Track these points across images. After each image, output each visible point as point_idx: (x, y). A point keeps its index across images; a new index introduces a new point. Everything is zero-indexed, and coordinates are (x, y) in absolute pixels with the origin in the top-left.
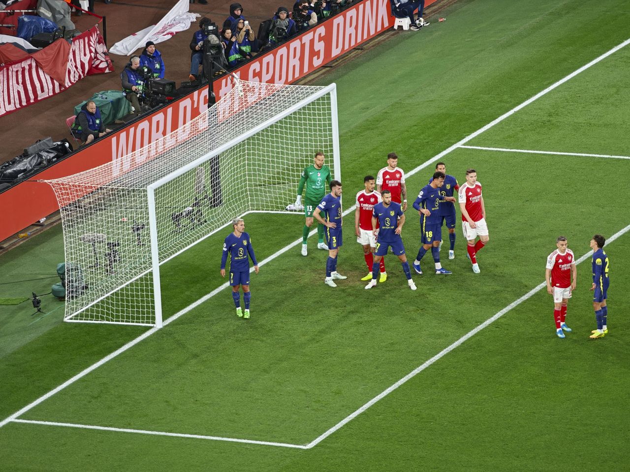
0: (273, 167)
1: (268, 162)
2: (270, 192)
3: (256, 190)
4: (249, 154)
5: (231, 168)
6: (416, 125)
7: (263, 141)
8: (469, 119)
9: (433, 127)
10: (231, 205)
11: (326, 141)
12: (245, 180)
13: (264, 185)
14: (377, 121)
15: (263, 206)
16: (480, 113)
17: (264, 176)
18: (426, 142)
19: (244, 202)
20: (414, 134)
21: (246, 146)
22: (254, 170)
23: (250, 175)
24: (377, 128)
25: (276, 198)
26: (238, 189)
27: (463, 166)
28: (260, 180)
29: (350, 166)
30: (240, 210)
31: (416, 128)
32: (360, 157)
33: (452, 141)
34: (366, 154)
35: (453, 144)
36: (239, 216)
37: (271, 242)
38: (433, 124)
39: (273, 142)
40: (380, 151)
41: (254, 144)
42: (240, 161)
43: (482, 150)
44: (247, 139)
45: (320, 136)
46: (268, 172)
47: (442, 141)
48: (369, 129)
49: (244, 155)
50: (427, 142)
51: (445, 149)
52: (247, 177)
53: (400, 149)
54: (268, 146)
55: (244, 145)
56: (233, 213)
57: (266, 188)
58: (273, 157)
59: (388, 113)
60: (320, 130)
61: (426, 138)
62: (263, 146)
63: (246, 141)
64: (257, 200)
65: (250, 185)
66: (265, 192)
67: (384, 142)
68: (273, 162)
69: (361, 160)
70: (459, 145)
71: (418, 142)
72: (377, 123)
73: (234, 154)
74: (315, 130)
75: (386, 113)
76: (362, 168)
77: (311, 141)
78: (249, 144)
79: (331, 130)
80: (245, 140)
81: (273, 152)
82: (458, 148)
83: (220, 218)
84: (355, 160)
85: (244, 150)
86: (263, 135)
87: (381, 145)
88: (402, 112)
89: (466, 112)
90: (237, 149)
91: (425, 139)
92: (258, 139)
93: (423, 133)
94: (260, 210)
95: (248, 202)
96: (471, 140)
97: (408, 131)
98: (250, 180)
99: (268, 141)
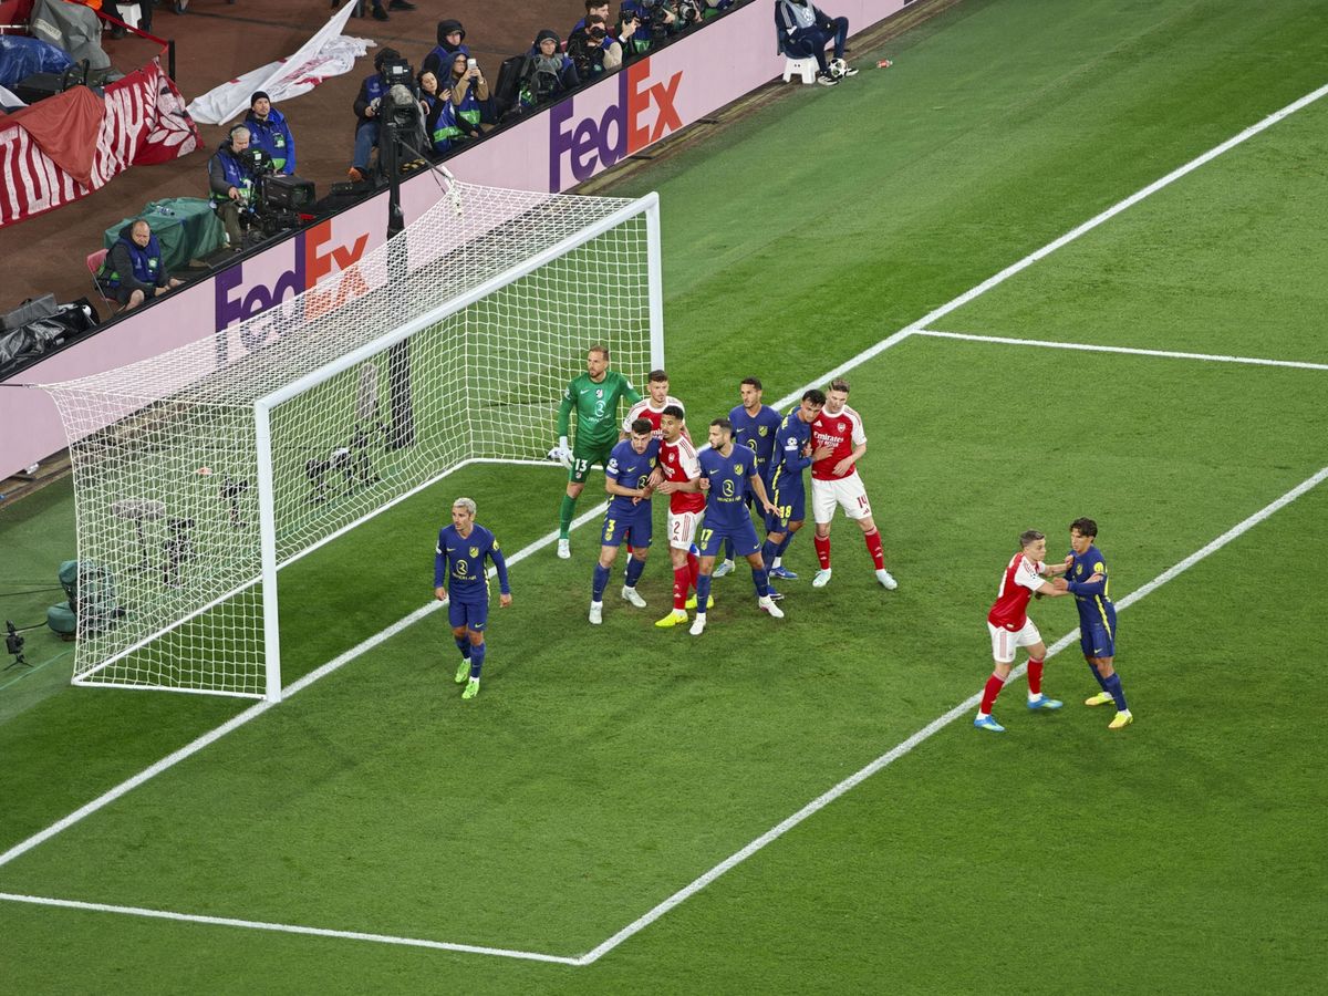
0: (523, 367)
1: (513, 355)
2: (514, 419)
3: (486, 416)
4: (472, 339)
5: (431, 367)
6: (825, 285)
7: (503, 310)
8: (938, 275)
9: (862, 290)
10: (431, 446)
11: (635, 314)
12: (463, 394)
13: (502, 404)
14: (745, 274)
15: (499, 449)
16: (962, 262)
17: (504, 386)
18: (847, 322)
19: (460, 439)
20: (821, 303)
21: (466, 322)
22: (483, 372)
23: (472, 383)
24: (743, 289)
25: (527, 432)
26: (447, 411)
27: (924, 374)
28: (494, 394)
29: (686, 368)
30: (450, 456)
31: (824, 290)
32: (707, 350)
33: (902, 321)
34: (719, 343)
35: (902, 326)
36: (449, 468)
37: (516, 525)
38: (861, 284)
39: (523, 314)
40: (749, 339)
41: (483, 318)
42: (453, 353)
43: (963, 340)
44: (469, 307)
45: (624, 302)
46: (513, 377)
47: (878, 320)
48: (726, 291)
49: (461, 341)
50: (849, 322)
51: (885, 337)
52: (467, 387)
53: (790, 335)
54: (513, 322)
55: (462, 318)
56: (435, 463)
57: (507, 411)
58: (523, 345)
59: (767, 258)
60: (624, 292)
61: (845, 311)
62: (503, 321)
63: (467, 311)
64: (488, 437)
65: (474, 405)
66: (505, 419)
67: (758, 319)
68: (523, 355)
69: (710, 354)
70: (915, 328)
71: (829, 319)
72: (744, 278)
73: (439, 337)
74: (613, 291)
75: (763, 257)
76: (711, 373)
77: (604, 312)
78: (472, 317)
79: (645, 291)
80: (464, 309)
81: (523, 335)
82: (913, 335)
83: (407, 471)
84: (695, 356)
85: (461, 330)
86: (503, 299)
87: (751, 326)
88: (797, 257)
89: (931, 259)
90: (445, 326)
91: (845, 315)
92: (493, 308)
93: (839, 302)
94: (492, 457)
95: (468, 439)
96: (940, 319)
97: (808, 297)
98: (472, 394)
99: (513, 311)
